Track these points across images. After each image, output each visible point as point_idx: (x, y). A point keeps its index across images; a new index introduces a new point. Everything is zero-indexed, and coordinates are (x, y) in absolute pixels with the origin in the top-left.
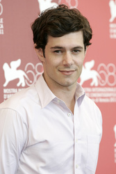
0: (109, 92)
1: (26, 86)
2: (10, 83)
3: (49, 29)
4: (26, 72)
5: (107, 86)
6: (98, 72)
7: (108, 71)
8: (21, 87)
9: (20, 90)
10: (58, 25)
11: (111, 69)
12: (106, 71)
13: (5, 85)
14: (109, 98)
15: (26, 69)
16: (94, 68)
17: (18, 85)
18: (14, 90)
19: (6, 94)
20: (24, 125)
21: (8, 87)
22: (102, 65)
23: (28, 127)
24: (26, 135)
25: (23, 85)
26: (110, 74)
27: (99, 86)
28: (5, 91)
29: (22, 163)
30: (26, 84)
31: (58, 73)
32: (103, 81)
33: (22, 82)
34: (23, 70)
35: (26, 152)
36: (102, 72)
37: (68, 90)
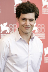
0: (42, 35)
1: (10, 33)
2: (3, 32)
3: (21, 10)
4: (9, 27)
5: (41, 33)
6: (38, 27)
7: (42, 27)
8: (7, 33)
9: (7, 34)
10: (25, 9)
11: (43, 26)
12: (41, 27)
13: (1, 32)
14: (42, 37)
15: (9, 26)
16: (36, 26)
17: (6, 32)
18: (5, 35)
19: (2, 36)
20: (8, 48)
21: (3, 33)
22: (39, 24)
23: (9, 48)
24: (8, 52)
25: (8, 32)
26: (42, 28)
27: (38, 33)
28: (1, 35)
29: (7, 63)
30: (9, 32)
31: (23, 28)
32: (40, 31)
33: (8, 31)
34: (8, 27)
35: (9, 58)
36: (39, 27)
37: (27, 35)
